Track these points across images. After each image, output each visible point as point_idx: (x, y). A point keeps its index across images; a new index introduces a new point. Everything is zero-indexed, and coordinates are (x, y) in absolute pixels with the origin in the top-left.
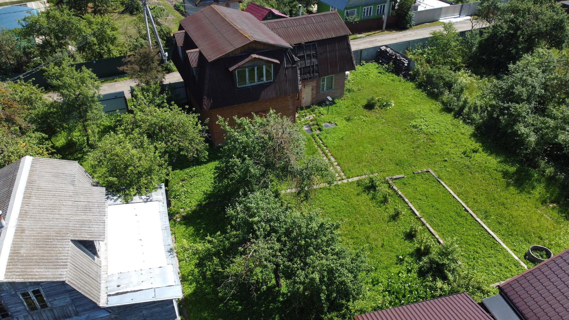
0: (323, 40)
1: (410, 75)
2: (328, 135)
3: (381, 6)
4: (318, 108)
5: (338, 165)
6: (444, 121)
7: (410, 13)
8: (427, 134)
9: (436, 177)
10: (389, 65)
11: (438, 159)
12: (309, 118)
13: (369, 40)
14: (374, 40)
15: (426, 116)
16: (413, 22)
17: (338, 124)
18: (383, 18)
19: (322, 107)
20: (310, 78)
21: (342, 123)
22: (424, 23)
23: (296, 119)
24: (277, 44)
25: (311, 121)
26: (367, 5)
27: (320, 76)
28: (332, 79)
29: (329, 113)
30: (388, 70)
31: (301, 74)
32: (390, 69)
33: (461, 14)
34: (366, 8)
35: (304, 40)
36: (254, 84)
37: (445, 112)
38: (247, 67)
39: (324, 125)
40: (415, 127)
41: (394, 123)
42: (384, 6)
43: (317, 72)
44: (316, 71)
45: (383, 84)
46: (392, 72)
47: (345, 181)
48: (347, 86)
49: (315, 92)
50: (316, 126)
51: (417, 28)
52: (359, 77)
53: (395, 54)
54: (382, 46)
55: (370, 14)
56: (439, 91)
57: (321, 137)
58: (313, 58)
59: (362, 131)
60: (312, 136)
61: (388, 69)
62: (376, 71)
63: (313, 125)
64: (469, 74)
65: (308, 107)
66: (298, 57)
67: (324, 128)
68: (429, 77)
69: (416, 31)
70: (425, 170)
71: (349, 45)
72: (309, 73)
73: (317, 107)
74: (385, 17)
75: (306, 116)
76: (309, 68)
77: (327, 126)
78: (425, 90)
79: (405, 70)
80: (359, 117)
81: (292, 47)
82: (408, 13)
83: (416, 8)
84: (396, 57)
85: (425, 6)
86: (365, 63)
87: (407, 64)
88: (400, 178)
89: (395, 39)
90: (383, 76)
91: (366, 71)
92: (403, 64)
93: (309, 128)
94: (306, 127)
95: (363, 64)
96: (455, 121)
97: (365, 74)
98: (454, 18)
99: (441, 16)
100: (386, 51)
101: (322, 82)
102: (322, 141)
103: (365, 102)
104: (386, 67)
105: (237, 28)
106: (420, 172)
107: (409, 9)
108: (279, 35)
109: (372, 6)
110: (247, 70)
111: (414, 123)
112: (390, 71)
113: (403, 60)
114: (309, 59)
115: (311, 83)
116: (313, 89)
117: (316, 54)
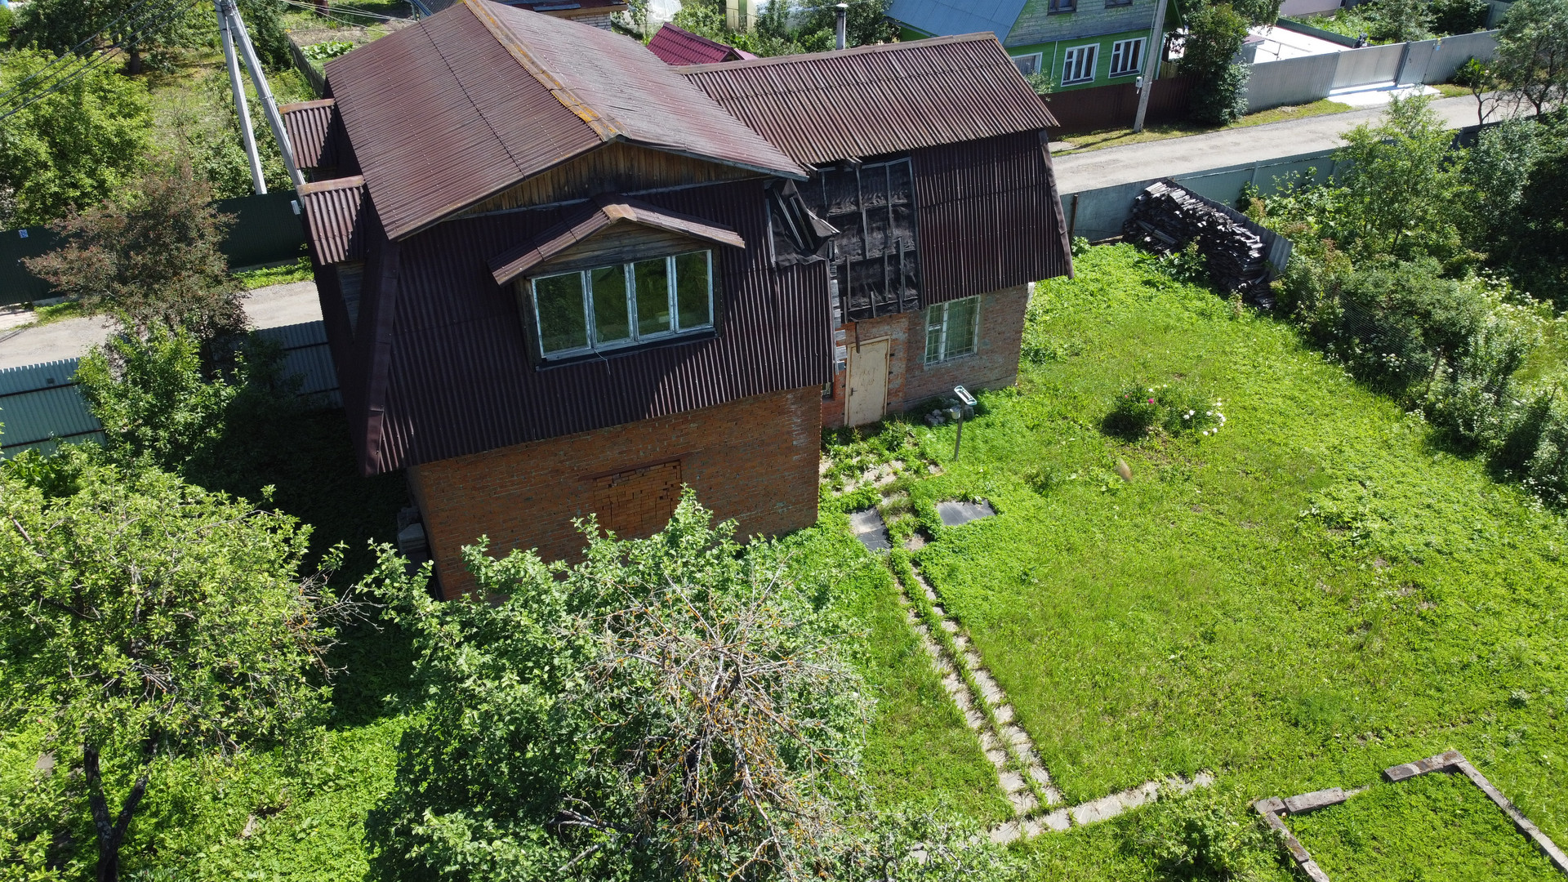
0: (940, 148)
1: (1271, 294)
2: (960, 562)
3: (1128, 45)
4: (914, 432)
5: (1018, 721)
6: (1454, 495)
7: (1233, 69)
8: (1394, 560)
9: (1503, 802)
10: (1183, 255)
11: (1480, 694)
12: (878, 478)
13: (1089, 161)
14: (1108, 163)
15: (1371, 472)
16: (1242, 103)
17: (1001, 507)
18: (1139, 85)
19: (930, 426)
20: (882, 309)
21: (1018, 503)
22: (1275, 106)
23: (822, 481)
24: (733, 155)
25: (887, 493)
26: (1078, 39)
27: (923, 301)
28: (971, 312)
29: (962, 453)
30: (1180, 274)
31: (843, 293)
32: (1189, 269)
33: (1402, 79)
34: (1075, 50)
35: (857, 147)
36: (621, 343)
37: (1448, 450)
38: (586, 264)
39: (944, 513)
40: (1334, 522)
41: (1240, 500)
42: (1137, 44)
43: (910, 283)
44: (908, 278)
45: (1167, 329)
46: (1198, 280)
47: (1057, 822)
48: (1032, 337)
49: (900, 367)
50: (909, 517)
51: (1256, 124)
52: (1068, 300)
53: (1208, 214)
54: (1154, 181)
55: (1088, 73)
56: (1409, 362)
57: (935, 571)
58: (898, 226)
59: (1109, 539)
60: (892, 563)
61: (1181, 269)
62: (1132, 278)
63: (895, 511)
64: (1505, 291)
65: (872, 429)
66: (834, 221)
67: (943, 527)
68: (1358, 303)
69: (1254, 133)
70: (1438, 761)
71: (1045, 173)
72: (879, 287)
73: (908, 427)
74: (1144, 83)
75: (862, 470)
76: (877, 267)
77: (954, 517)
78: (1345, 358)
79: (1254, 275)
80: (1087, 471)
81: (802, 173)
82: (1225, 69)
83: (1250, 53)
84: (1213, 223)
85: (1274, 48)
86: (1087, 247)
87: (1260, 250)
88: (1324, 807)
89: (1184, 159)
90: (1162, 296)
91: (1093, 275)
92: (1244, 249)
93: (878, 526)
94: (866, 521)
95: (1081, 250)
96: (1504, 495)
97: (1092, 287)
98: (1379, 90)
99: (1335, 85)
100: (1170, 199)
101: (932, 323)
102: (935, 589)
103: (1106, 406)
104: (1171, 263)
105: (549, 85)
106: (1416, 771)
107: (1228, 54)
108: (750, 123)
109: (1097, 46)
110: (586, 277)
111: (1331, 507)
112: (1191, 279)
113: (1243, 235)
114: (879, 229)
115: (886, 327)
116: (892, 355)
117: (908, 206)
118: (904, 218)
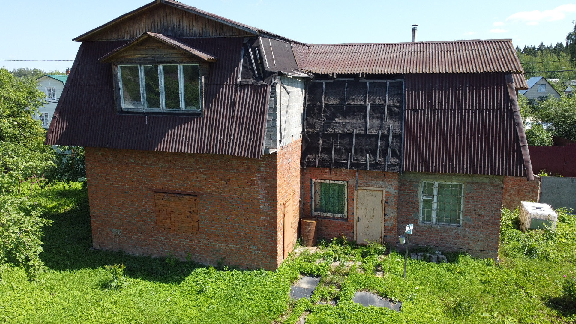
0: (425, 76)
17: (405, 309)
20: (375, 167)
27: (402, 168)
28: (458, 194)
36: (156, 110)
38: (139, 61)
49: (392, 212)
71: (509, 102)
77: (367, 302)
93: (313, 287)
94: (310, 283)
101: (424, 194)
110: (140, 69)
114: (378, 118)
115: (382, 182)
116: (386, 202)
117: (400, 107)
118: (396, 114)
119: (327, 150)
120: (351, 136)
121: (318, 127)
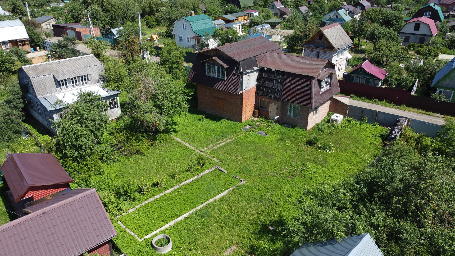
5: (218, 147)
12: (259, 124)
17: (268, 137)
20: (274, 98)
27: (281, 100)
32: (384, 136)
36: (215, 77)
38: (211, 64)
44: (279, 94)
49: (279, 111)
57: (244, 135)
58: (280, 84)
67: (256, 133)
71: (310, 85)
86: (377, 125)
94: (249, 127)
101: (290, 107)
102: (240, 136)
114: (277, 83)
115: (276, 103)
116: (278, 108)
117: (283, 81)
119: (263, 90)
120: (269, 87)
121: (261, 83)
